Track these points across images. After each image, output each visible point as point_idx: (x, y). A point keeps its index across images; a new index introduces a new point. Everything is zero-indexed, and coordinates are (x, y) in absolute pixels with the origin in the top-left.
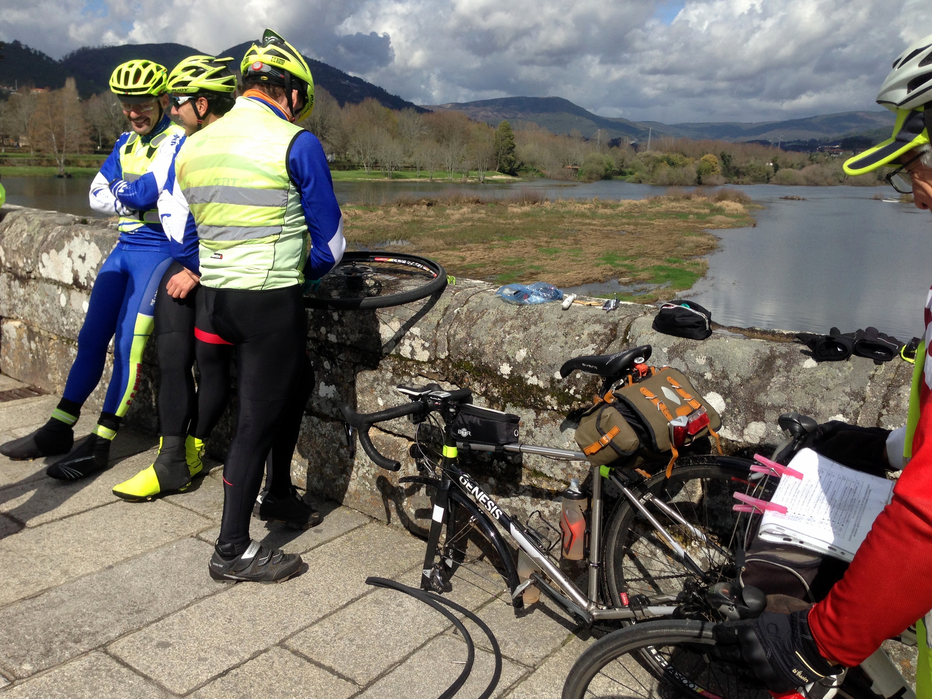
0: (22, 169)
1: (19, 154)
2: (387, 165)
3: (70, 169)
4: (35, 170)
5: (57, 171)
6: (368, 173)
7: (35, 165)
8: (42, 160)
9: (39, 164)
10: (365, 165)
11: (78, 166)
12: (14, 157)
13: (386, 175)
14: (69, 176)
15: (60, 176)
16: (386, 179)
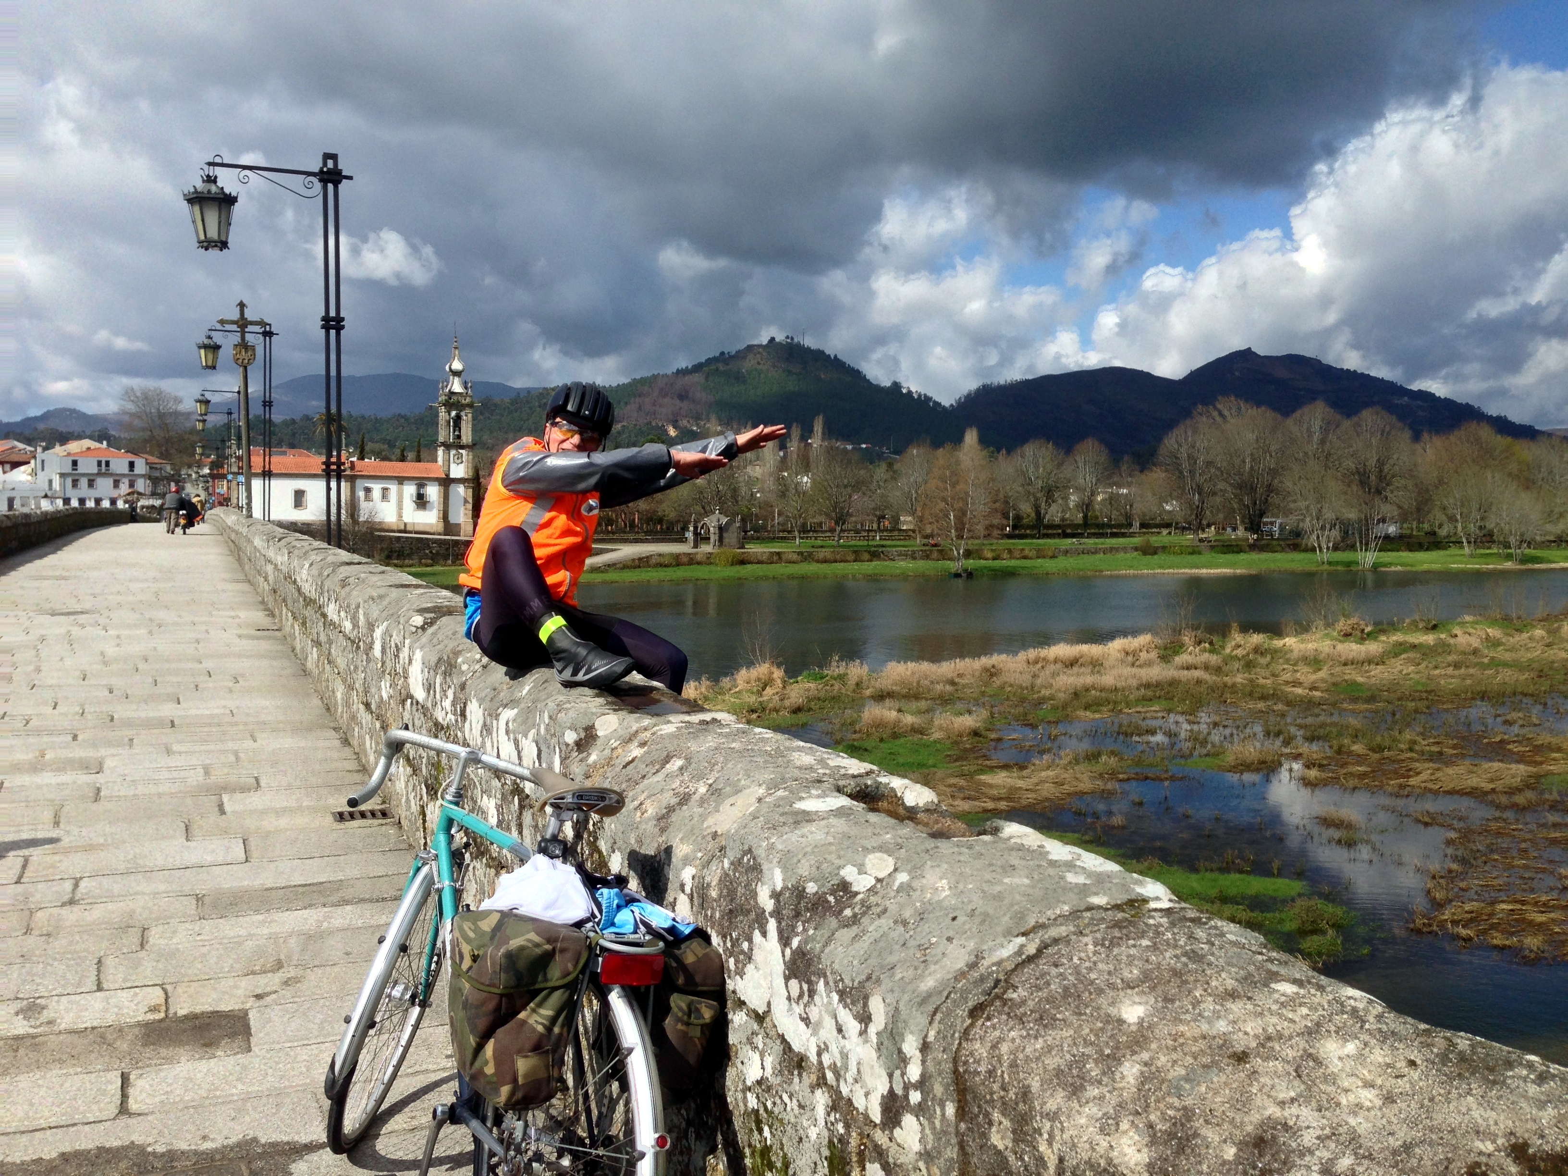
0: (904, 565)
1: (899, 543)
2: (1512, 540)
3: (971, 563)
4: (922, 565)
5: (954, 566)
6: (1471, 556)
7: (922, 558)
8: (931, 551)
9: (927, 557)
10: (1464, 540)
11: (980, 558)
12: (895, 546)
13: (1509, 557)
14: (970, 575)
15: (957, 575)
16: (1509, 565)
